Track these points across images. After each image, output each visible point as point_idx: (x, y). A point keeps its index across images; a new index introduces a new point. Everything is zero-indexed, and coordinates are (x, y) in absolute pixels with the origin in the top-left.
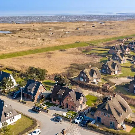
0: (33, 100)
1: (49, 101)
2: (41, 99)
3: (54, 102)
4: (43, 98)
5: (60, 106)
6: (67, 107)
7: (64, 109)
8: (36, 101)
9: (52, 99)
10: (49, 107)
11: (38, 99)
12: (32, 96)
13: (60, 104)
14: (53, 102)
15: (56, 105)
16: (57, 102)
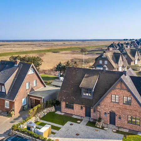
0: (8, 113)
1: (53, 109)
2: (32, 107)
3: (69, 111)
4: (37, 102)
5: (89, 122)
6: (113, 122)
7: (103, 128)
8: (16, 113)
9: (63, 104)
10: (58, 129)
11: (23, 107)
12: (7, 102)
13: (88, 114)
14: (64, 110)
15: (75, 120)
16: (78, 110)
